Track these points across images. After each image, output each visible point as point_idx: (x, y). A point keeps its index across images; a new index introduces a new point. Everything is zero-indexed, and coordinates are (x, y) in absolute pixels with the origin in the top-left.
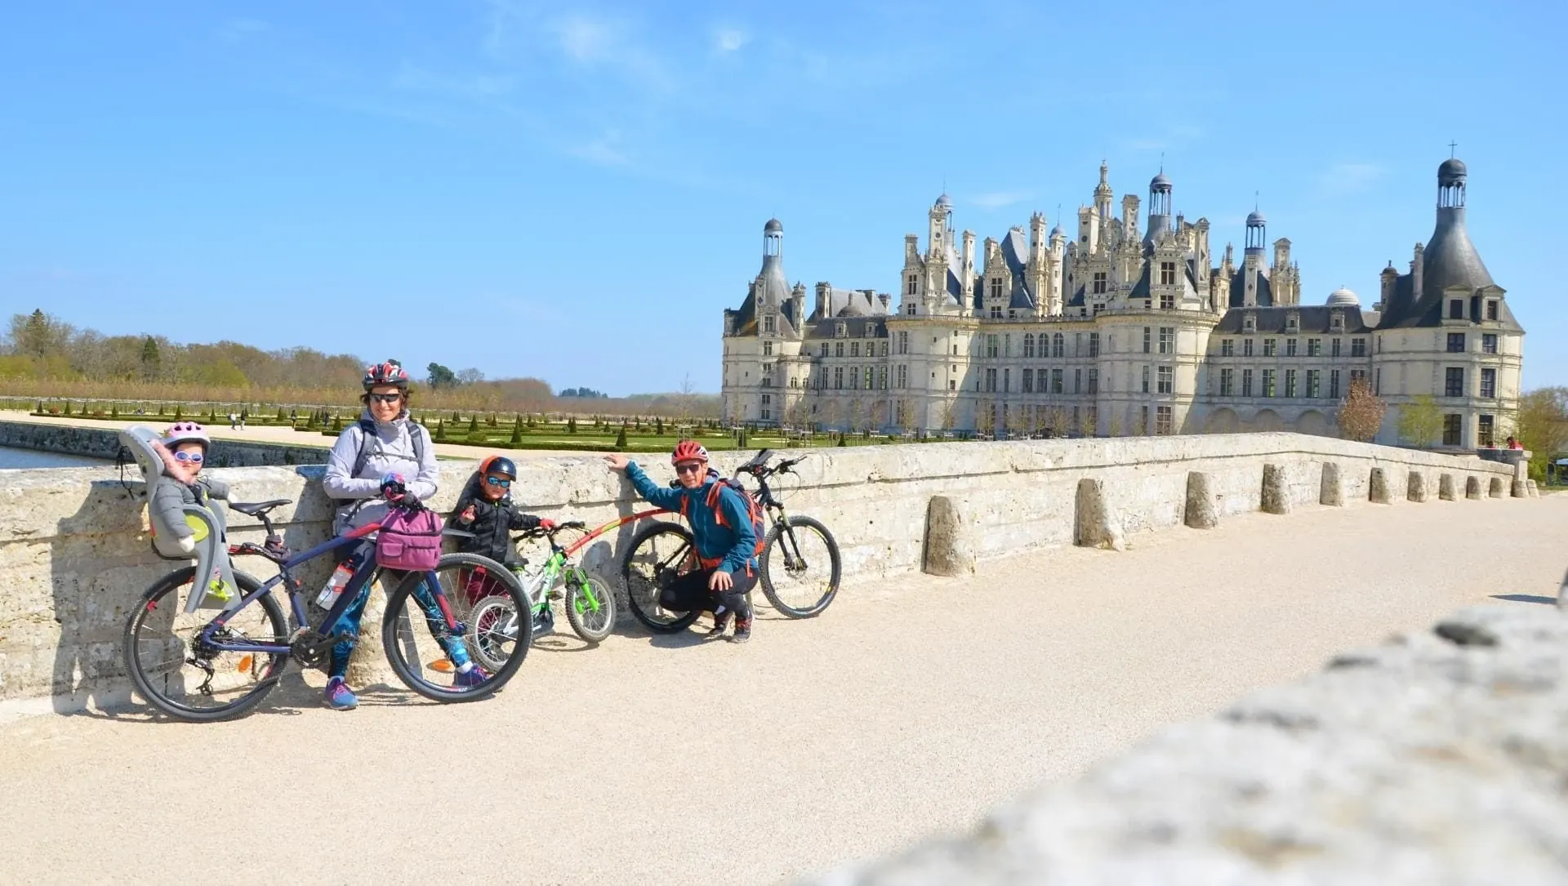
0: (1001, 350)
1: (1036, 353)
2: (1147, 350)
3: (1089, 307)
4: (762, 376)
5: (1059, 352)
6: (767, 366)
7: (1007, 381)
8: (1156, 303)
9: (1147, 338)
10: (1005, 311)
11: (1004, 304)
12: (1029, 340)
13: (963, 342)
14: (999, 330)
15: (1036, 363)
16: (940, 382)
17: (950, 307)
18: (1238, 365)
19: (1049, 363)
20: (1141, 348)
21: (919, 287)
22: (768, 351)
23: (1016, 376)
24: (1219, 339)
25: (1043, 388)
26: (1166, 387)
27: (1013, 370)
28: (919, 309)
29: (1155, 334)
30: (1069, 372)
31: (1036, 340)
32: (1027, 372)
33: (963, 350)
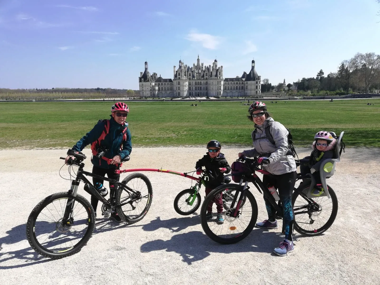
0: (191, 84)
1: (197, 84)
2: (218, 84)
3: (205, 78)
4: (150, 89)
5: (201, 84)
6: (151, 87)
7: (192, 89)
8: (218, 78)
9: (218, 82)
10: (191, 78)
11: (191, 77)
12: (196, 83)
13: (187, 83)
14: (191, 81)
15: (197, 86)
16: (185, 90)
17: (185, 78)
18: (227, 86)
19: (199, 86)
20: (217, 84)
21: (181, 75)
22: (151, 85)
23: (194, 88)
24: (225, 82)
25: (198, 90)
26: (220, 89)
27: (193, 87)
28: (181, 78)
29: (219, 82)
30: (203, 87)
31: (197, 83)
32: (196, 87)
33: (187, 84)
